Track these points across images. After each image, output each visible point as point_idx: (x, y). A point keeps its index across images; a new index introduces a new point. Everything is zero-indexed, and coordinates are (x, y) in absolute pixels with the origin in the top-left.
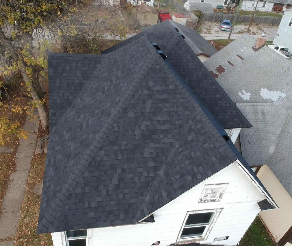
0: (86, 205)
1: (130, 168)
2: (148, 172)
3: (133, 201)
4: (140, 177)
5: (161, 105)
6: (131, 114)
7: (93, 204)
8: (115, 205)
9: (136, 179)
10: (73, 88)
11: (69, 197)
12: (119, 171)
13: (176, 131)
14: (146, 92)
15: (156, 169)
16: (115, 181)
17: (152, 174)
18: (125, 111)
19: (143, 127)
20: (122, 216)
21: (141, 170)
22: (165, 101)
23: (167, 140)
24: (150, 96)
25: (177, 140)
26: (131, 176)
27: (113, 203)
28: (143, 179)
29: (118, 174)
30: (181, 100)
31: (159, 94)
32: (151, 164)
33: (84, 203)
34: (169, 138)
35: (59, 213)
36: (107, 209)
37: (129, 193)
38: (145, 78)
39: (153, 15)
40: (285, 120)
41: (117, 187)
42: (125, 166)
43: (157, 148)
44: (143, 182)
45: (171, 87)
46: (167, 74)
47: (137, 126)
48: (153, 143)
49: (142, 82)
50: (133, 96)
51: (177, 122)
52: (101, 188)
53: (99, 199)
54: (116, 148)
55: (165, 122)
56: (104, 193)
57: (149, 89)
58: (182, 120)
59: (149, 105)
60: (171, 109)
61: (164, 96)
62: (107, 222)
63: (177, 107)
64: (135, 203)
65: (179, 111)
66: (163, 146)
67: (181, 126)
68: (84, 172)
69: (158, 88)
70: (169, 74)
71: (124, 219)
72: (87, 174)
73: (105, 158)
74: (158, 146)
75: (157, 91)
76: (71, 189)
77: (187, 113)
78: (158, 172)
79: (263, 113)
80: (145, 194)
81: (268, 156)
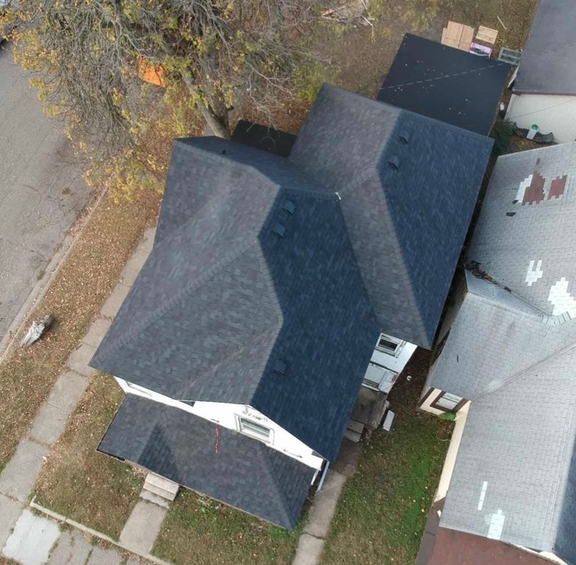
0: (135, 362)
1: (186, 350)
2: (202, 362)
3: (178, 379)
4: (192, 362)
5: (240, 300)
6: (204, 297)
7: (141, 365)
8: (161, 375)
9: (188, 362)
10: (194, 201)
11: (122, 348)
12: (174, 347)
13: (248, 335)
14: (229, 280)
15: (211, 362)
16: (167, 354)
17: (205, 365)
18: (198, 291)
19: (212, 316)
20: (164, 387)
21: (196, 356)
22: (247, 298)
23: (234, 340)
24: (232, 286)
25: (244, 345)
26: (184, 357)
27: (159, 372)
28: (195, 366)
29: (172, 350)
30: (266, 305)
31: (243, 288)
32: (208, 356)
33: (133, 360)
34: (236, 339)
35: (109, 358)
36: (153, 375)
37: (177, 371)
38: (232, 262)
40: (550, 353)
41: (167, 361)
42: (181, 346)
44: (195, 368)
45: (260, 285)
46: (261, 268)
47: (206, 312)
48: (218, 337)
49: (227, 266)
50: (212, 279)
51: (252, 327)
52: (152, 354)
53: (149, 363)
54: (177, 324)
55: (238, 321)
56: (154, 360)
57: (233, 276)
58: (259, 326)
59: (226, 295)
60: (251, 310)
61: (248, 292)
63: (258, 310)
65: (259, 316)
66: (226, 344)
67: (254, 332)
68: (140, 333)
69: (244, 280)
70: (263, 269)
72: (142, 336)
73: (163, 330)
74: (221, 341)
75: (242, 283)
76: (125, 342)
77: (267, 321)
78: (212, 366)
79: (512, 326)
80: (192, 379)
81: (480, 392)
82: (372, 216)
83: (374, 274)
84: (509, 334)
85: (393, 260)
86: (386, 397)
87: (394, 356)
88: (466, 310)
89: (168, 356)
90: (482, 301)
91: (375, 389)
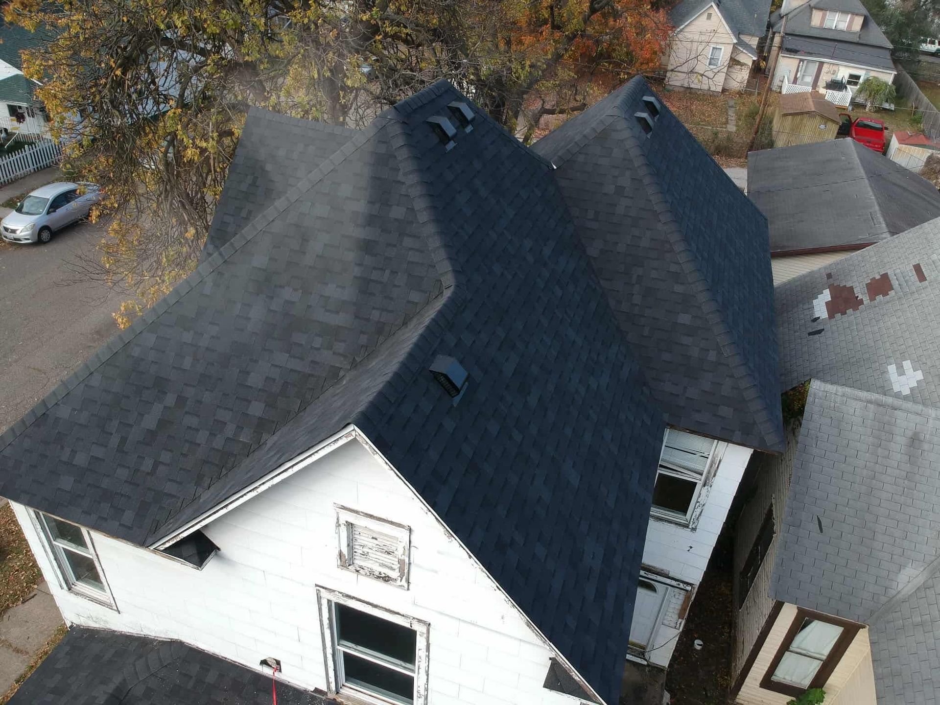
0: (66, 454)
1: (200, 402)
2: (240, 428)
3: (170, 488)
4: (213, 434)
6: (261, 261)
7: (81, 459)
8: (126, 481)
9: (202, 437)
11: (41, 420)
12: (170, 400)
13: (363, 339)
14: (323, 210)
15: (263, 426)
16: (150, 422)
17: (245, 437)
18: (248, 248)
19: (278, 303)
20: (128, 516)
21: (224, 415)
22: (366, 247)
23: (327, 358)
24: (329, 225)
26: (193, 421)
27: (123, 473)
28: (218, 443)
29: (165, 407)
30: (412, 256)
31: (357, 225)
32: (257, 409)
33: (62, 448)
34: (334, 353)
36: (105, 483)
37: (169, 465)
39: (822, 126)
41: (150, 437)
42: (190, 393)
43: (292, 370)
44: (218, 450)
45: (397, 212)
46: (401, 172)
47: (262, 296)
48: (288, 355)
51: (375, 315)
52: (114, 425)
53: (98, 452)
54: (187, 337)
55: (342, 306)
56: (115, 441)
57: (334, 203)
58: (392, 312)
60: (375, 275)
62: (90, 514)
63: (394, 273)
64: (172, 496)
65: (395, 286)
66: (308, 371)
67: (381, 329)
68: (92, 374)
69: (361, 206)
70: (405, 174)
71: (130, 525)
72: (96, 380)
73: (151, 356)
74: (296, 364)
76: (51, 403)
77: (415, 296)
78: (265, 436)
79: (915, 440)
80: (207, 481)
81: (883, 599)
82: (620, 190)
83: (637, 299)
84: (912, 459)
85: (674, 268)
86: (663, 679)
87: (686, 526)
88: (815, 416)
89: (153, 426)
90: (843, 395)
91: (639, 660)
